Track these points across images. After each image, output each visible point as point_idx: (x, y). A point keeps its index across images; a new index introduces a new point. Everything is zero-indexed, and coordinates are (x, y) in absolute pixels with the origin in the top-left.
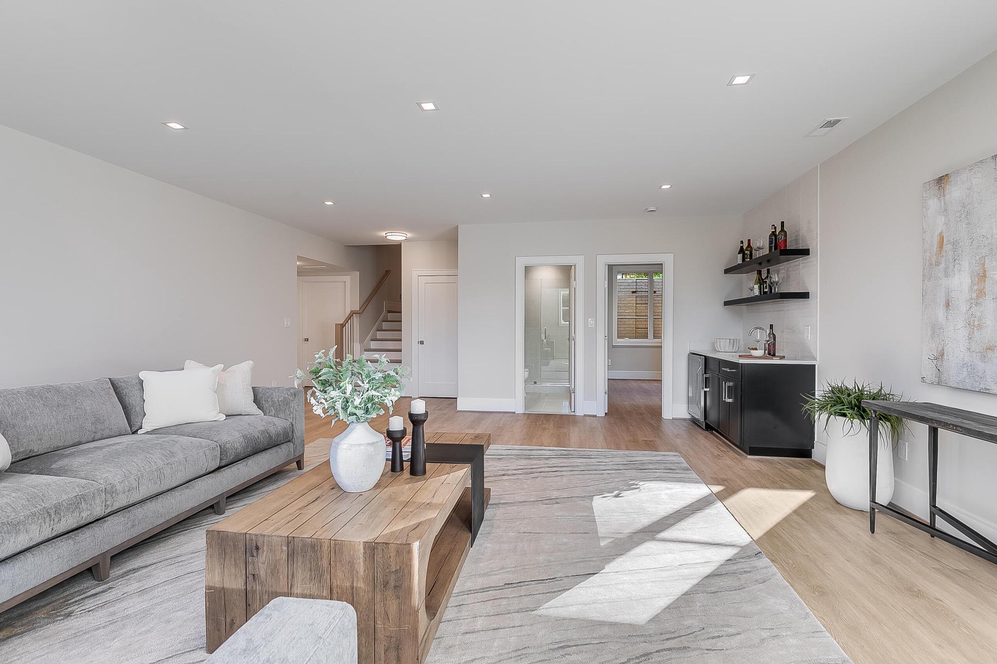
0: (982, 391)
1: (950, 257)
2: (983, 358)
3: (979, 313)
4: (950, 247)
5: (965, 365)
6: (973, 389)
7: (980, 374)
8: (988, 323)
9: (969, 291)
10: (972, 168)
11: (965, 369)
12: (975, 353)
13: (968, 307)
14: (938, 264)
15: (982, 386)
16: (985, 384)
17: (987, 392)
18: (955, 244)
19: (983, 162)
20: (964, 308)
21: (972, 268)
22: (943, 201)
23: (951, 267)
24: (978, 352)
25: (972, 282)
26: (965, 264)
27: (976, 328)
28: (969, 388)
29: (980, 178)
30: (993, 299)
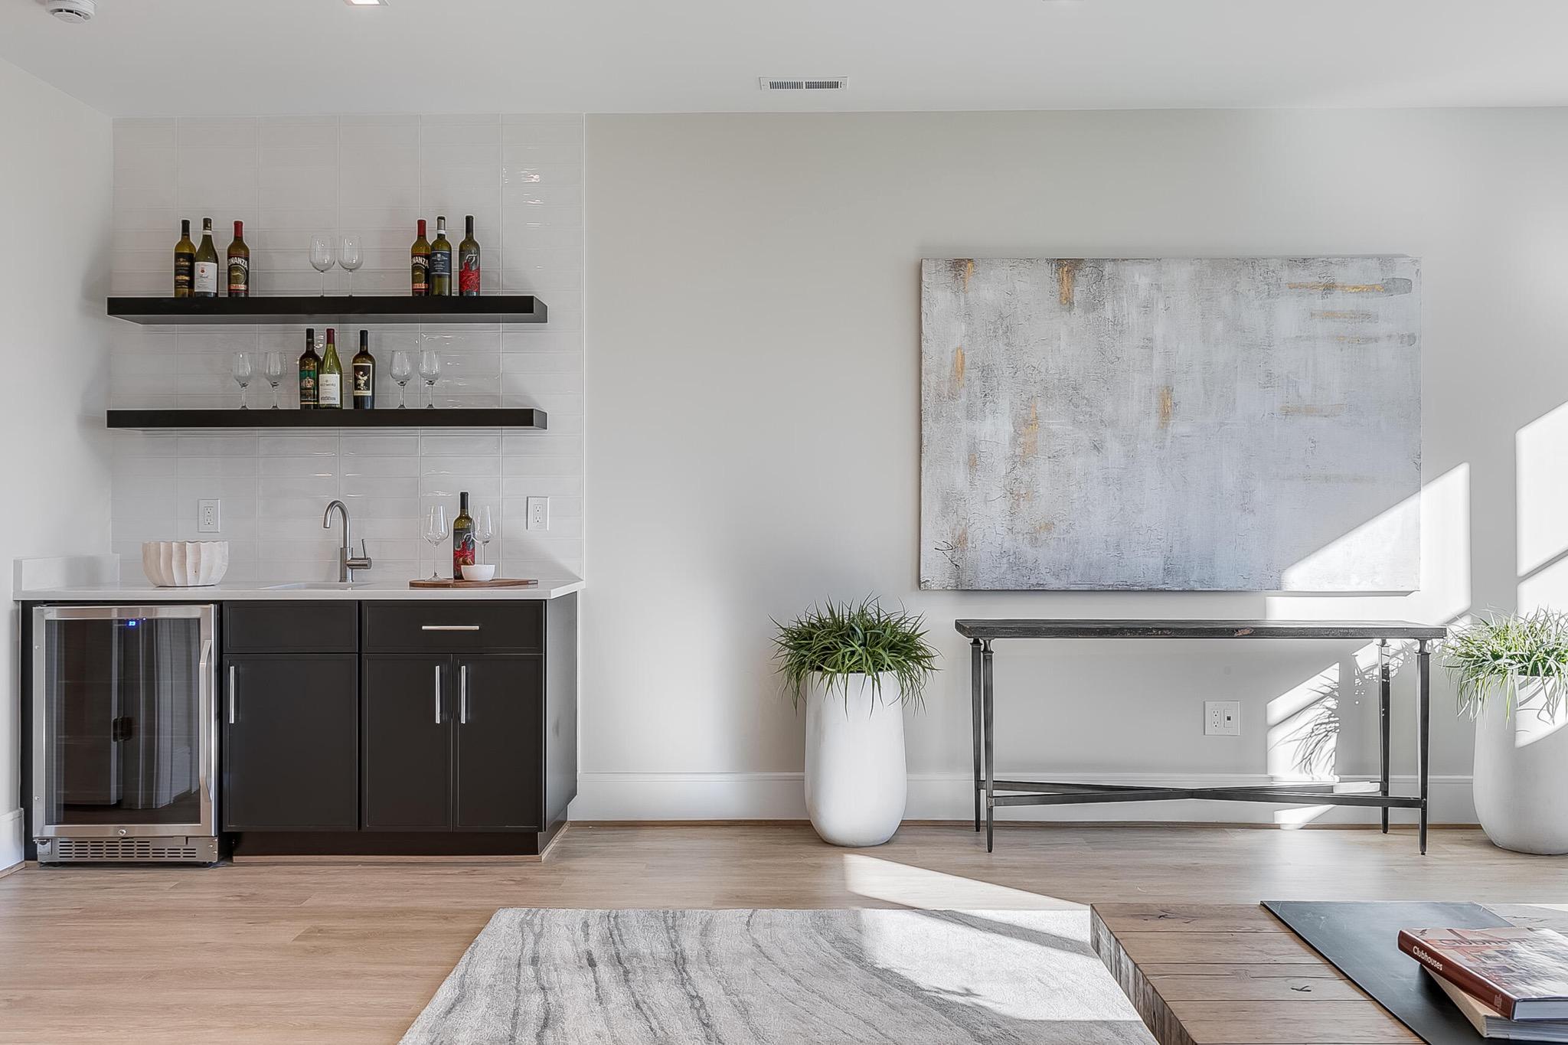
0: (1032, 588)
1: (977, 389)
2: (1034, 541)
3: (1027, 477)
4: (975, 374)
5: (1004, 553)
6: (1018, 588)
7: (1029, 565)
8: (1042, 491)
9: (1010, 444)
10: (1014, 264)
11: (1005, 560)
12: (1020, 535)
13: (1009, 468)
14: (952, 396)
15: (1033, 581)
16: (1036, 578)
17: (1040, 588)
18: (986, 372)
19: (1032, 263)
20: (1002, 468)
21: (1014, 410)
22: (962, 300)
23: (979, 403)
24: (1026, 533)
25: (1015, 431)
26: (1004, 404)
27: (1022, 499)
28: (1012, 587)
29: (1027, 283)
30: (1049, 458)
